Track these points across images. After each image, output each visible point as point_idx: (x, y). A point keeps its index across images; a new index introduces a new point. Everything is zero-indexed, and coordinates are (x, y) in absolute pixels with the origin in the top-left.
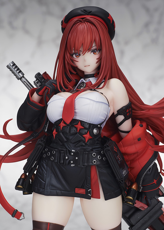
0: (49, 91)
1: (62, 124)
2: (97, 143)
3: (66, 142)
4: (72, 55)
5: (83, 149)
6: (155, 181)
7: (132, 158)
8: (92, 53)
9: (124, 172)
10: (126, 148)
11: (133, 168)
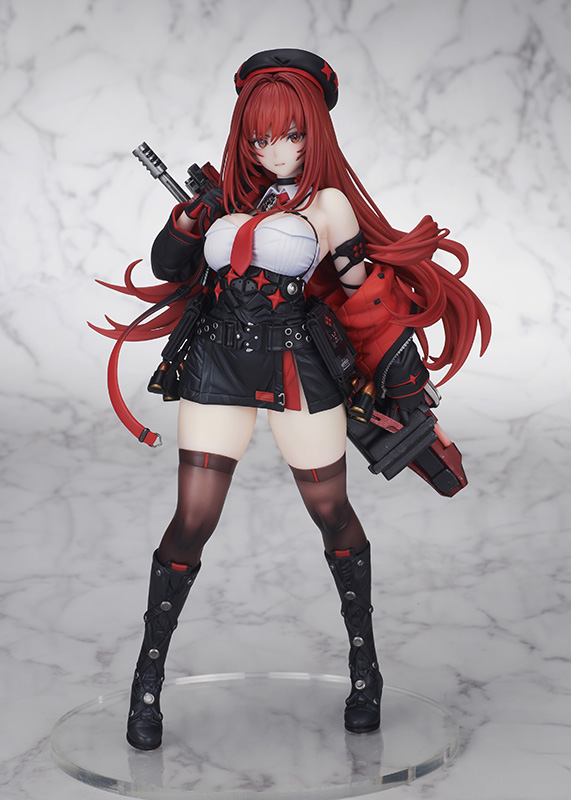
0: (209, 211)
1: (231, 276)
2: (295, 310)
3: (237, 307)
4: (251, 143)
5: (268, 321)
6: (413, 379)
7: (366, 334)
8: (290, 140)
9: (345, 364)
10: (352, 317)
11: (368, 354)
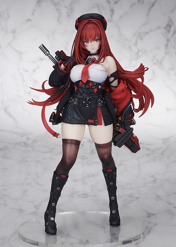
0: (71, 64)
1: (80, 83)
2: (101, 94)
3: (83, 93)
4: (84, 43)
5: (93, 97)
6: (130, 115)
8: (96, 41)
9: (116, 110)
10: (115, 96)
11: (119, 108)
